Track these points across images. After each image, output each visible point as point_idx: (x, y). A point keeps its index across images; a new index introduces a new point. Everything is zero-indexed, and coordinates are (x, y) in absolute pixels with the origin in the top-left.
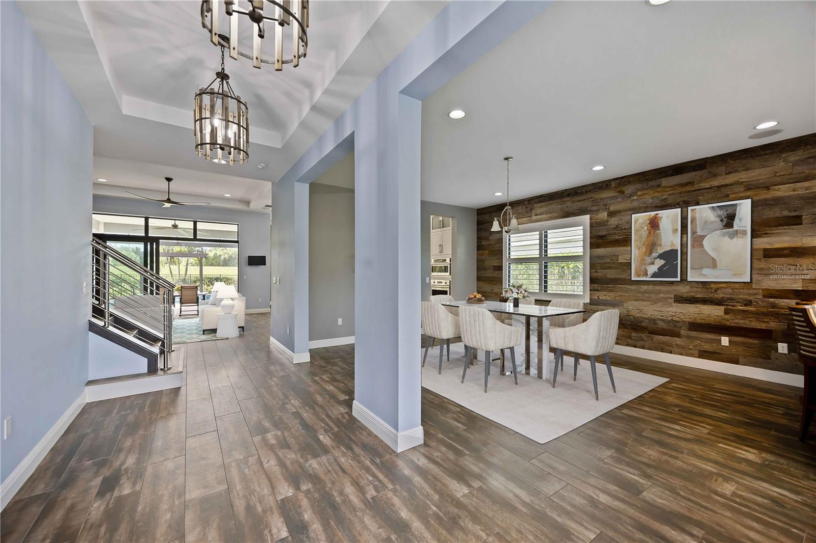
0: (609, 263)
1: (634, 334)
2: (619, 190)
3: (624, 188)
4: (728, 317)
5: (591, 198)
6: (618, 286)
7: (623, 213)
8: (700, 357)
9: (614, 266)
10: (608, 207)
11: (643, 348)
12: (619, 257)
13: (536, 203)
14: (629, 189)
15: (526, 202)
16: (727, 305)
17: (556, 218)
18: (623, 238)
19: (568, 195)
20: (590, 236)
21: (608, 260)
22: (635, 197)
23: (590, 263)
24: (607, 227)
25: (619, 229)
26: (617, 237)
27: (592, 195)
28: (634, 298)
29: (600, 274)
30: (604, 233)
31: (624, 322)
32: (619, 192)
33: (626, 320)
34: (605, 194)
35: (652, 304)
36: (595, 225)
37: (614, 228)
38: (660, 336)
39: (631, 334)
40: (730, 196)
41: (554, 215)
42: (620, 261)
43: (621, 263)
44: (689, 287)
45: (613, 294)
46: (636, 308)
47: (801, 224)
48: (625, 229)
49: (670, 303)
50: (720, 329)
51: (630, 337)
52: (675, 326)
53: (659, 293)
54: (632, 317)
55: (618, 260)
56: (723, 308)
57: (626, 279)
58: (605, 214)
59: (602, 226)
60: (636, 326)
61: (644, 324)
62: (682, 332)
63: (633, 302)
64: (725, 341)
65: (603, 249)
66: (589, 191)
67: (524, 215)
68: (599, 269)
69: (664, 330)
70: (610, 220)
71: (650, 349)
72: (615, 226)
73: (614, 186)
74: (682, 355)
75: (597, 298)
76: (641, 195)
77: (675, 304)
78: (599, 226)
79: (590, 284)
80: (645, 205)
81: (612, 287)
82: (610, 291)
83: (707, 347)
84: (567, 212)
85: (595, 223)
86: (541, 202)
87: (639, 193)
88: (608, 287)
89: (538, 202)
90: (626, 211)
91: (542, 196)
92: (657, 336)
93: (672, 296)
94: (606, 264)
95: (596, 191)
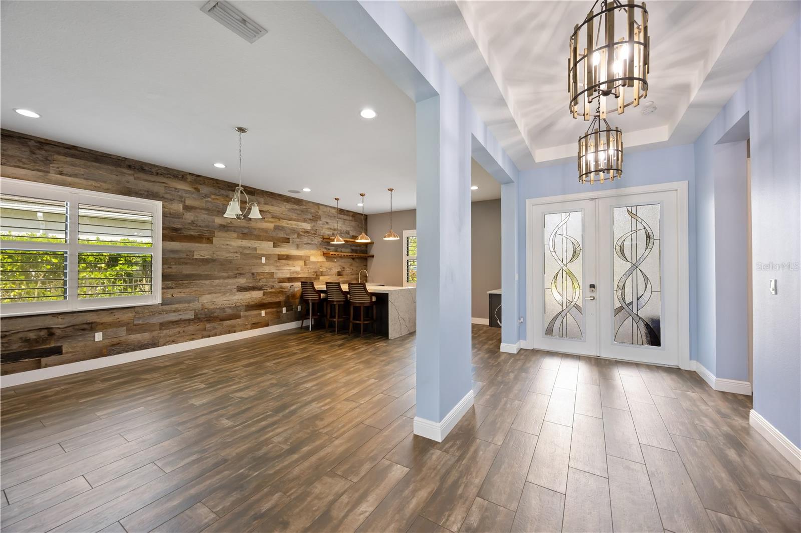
0: (185, 259)
1: (208, 326)
2: (195, 187)
3: (199, 187)
4: (264, 297)
5: (164, 183)
6: (194, 282)
7: (198, 211)
8: (252, 328)
9: (188, 261)
10: (183, 200)
11: (216, 335)
12: (195, 253)
13: (59, 154)
14: (205, 190)
15: (31, 143)
16: (264, 290)
17: (107, 191)
18: (199, 235)
19: (129, 167)
20: (163, 227)
21: (184, 256)
22: (209, 199)
23: (162, 258)
24: (182, 221)
25: (195, 225)
26: (193, 234)
27: (165, 180)
28: (208, 292)
29: (175, 270)
30: (179, 227)
31: (199, 316)
32: (195, 189)
33: (201, 314)
34: (181, 186)
35: (222, 296)
36: (168, 216)
37: (190, 223)
38: (228, 322)
39: (206, 326)
40: (266, 219)
41: (105, 186)
42: (195, 257)
43: (197, 259)
44: (245, 280)
45: (188, 290)
46: (210, 301)
47: (289, 243)
48: (200, 227)
49: (235, 293)
50: (261, 306)
51: (205, 330)
52: (238, 311)
53: (228, 286)
54: (206, 310)
55: (193, 256)
56: (262, 292)
57: (201, 275)
58: (181, 207)
59: (177, 218)
60: (211, 317)
61: (216, 315)
62: (242, 314)
63: (208, 296)
64: (263, 313)
65: (178, 243)
66: (161, 175)
67: (24, 164)
68: (173, 265)
69: (230, 315)
70: (185, 214)
71: (221, 335)
72: (190, 222)
73: (189, 180)
74: (241, 331)
75: (170, 296)
76: (213, 199)
77: (237, 293)
78: (173, 218)
79: (162, 281)
80: (218, 210)
81: (187, 284)
82: (186, 287)
83: (254, 320)
84: (128, 188)
85: (169, 213)
86: (73, 156)
87: (213, 197)
88: (183, 284)
89: (66, 155)
90: (201, 209)
91: (74, 148)
92: (225, 322)
93: (236, 287)
94: (182, 260)
95: (170, 178)
